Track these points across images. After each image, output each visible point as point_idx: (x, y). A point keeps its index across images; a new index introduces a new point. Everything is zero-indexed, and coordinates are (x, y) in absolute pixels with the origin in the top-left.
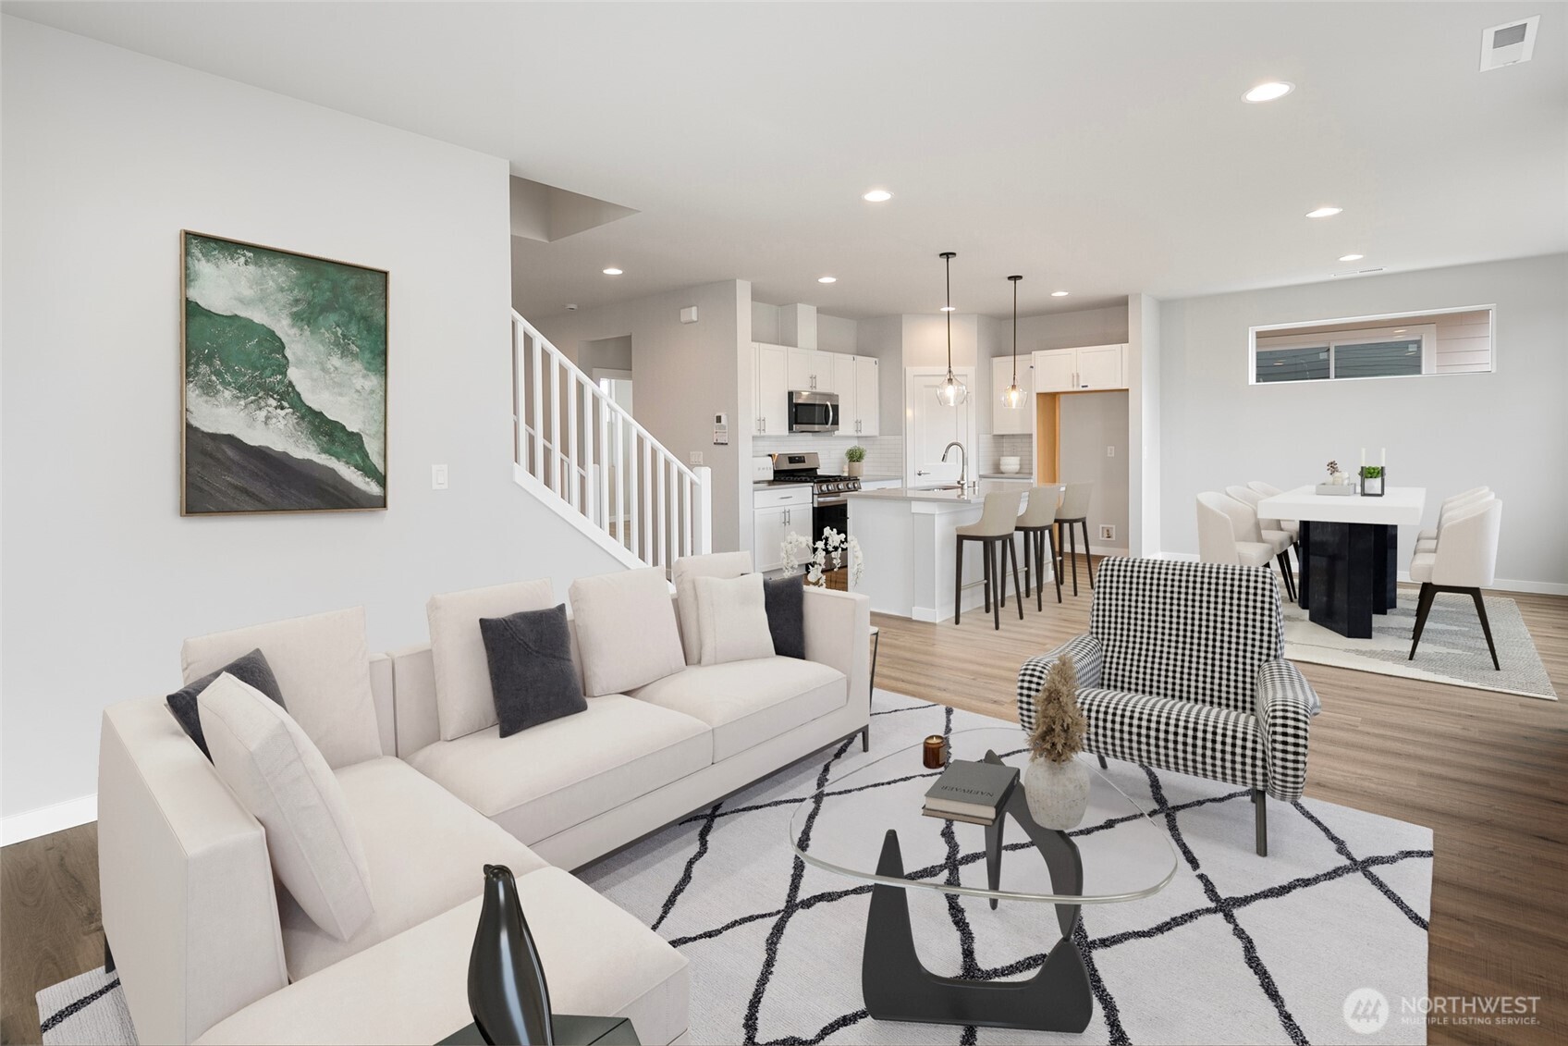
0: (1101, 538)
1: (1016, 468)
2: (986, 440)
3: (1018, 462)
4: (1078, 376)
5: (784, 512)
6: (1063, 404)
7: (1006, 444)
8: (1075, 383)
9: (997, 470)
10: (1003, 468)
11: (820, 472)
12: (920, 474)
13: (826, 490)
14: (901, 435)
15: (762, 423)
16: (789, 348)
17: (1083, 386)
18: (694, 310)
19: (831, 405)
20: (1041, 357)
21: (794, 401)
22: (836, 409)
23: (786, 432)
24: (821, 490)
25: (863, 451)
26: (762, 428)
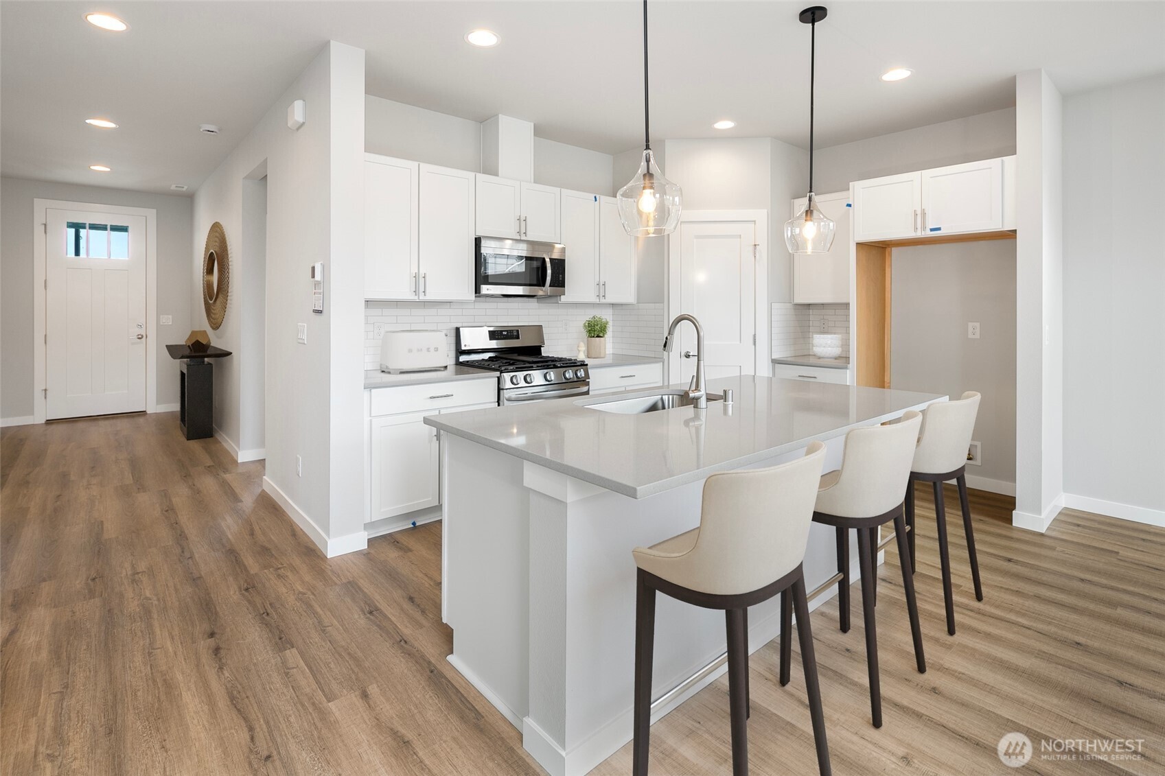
2: (781, 311)
3: (839, 342)
4: (924, 214)
6: (896, 260)
7: (813, 315)
8: (919, 227)
9: (802, 357)
11: (545, 353)
12: (687, 356)
13: (523, 384)
14: (663, 303)
15: (422, 281)
16: (479, 176)
17: (932, 230)
18: (298, 105)
19: (551, 260)
20: (861, 190)
21: (483, 251)
22: (559, 265)
23: (472, 296)
24: (513, 383)
25: (607, 323)
26: (422, 289)
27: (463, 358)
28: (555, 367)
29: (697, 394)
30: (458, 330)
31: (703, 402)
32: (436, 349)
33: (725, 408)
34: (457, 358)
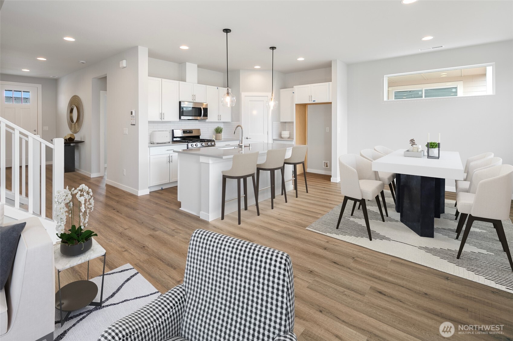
0: (323, 167)
1: (288, 136)
3: (289, 133)
4: (311, 96)
5: (169, 157)
6: (309, 109)
7: (285, 126)
8: (310, 100)
10: (283, 136)
11: (201, 138)
12: (247, 138)
13: (195, 146)
14: (239, 121)
15: (163, 115)
16: (180, 82)
17: (313, 101)
18: (124, 61)
19: (203, 108)
20: (297, 88)
21: (182, 106)
22: (206, 110)
23: (178, 119)
24: (192, 146)
25: (222, 129)
26: (163, 118)
27: (175, 139)
28: (205, 141)
29: (241, 145)
30: (173, 130)
31: (243, 147)
32: (167, 137)
33: (250, 148)
34: (173, 139)
